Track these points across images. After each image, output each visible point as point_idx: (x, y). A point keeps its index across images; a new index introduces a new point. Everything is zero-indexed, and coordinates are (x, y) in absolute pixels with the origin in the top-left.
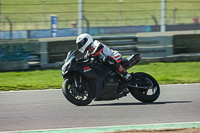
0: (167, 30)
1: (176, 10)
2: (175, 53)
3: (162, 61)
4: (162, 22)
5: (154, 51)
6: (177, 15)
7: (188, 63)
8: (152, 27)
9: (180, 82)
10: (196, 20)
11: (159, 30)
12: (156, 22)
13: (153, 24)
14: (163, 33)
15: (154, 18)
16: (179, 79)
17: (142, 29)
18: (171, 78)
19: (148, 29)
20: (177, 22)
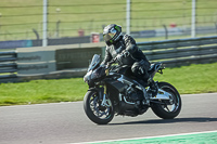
0: (49, 44)
1: (59, 22)
2: (58, 69)
3: (44, 77)
4: (44, 36)
5: (35, 67)
6: (60, 28)
7: (72, 80)
8: (33, 41)
9: (63, 100)
10: (81, 33)
11: (41, 45)
12: (38, 36)
13: (35, 38)
14: (45, 47)
15: (35, 32)
16: (62, 96)
17: (23, 44)
18: (53, 96)
19: (29, 44)
20: (61, 36)
